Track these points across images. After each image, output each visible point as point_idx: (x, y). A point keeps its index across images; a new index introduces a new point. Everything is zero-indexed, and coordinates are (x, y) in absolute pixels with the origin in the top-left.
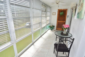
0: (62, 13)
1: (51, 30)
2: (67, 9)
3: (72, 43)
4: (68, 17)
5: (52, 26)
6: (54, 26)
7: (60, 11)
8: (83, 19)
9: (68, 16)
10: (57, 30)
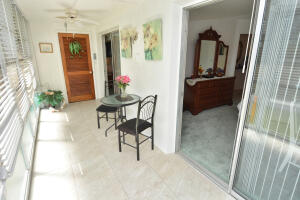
2: (87, 35)
4: (95, 58)
6: (60, 92)
9: (95, 54)
10: (70, 102)
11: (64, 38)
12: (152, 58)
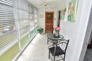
0: (49, 16)
1: (40, 33)
3: (67, 44)
4: (55, 20)
5: (41, 29)
6: (43, 29)
7: (47, 14)
8: (75, 21)
9: (55, 18)
10: (45, 32)
11: (47, 13)
12: (70, 20)
